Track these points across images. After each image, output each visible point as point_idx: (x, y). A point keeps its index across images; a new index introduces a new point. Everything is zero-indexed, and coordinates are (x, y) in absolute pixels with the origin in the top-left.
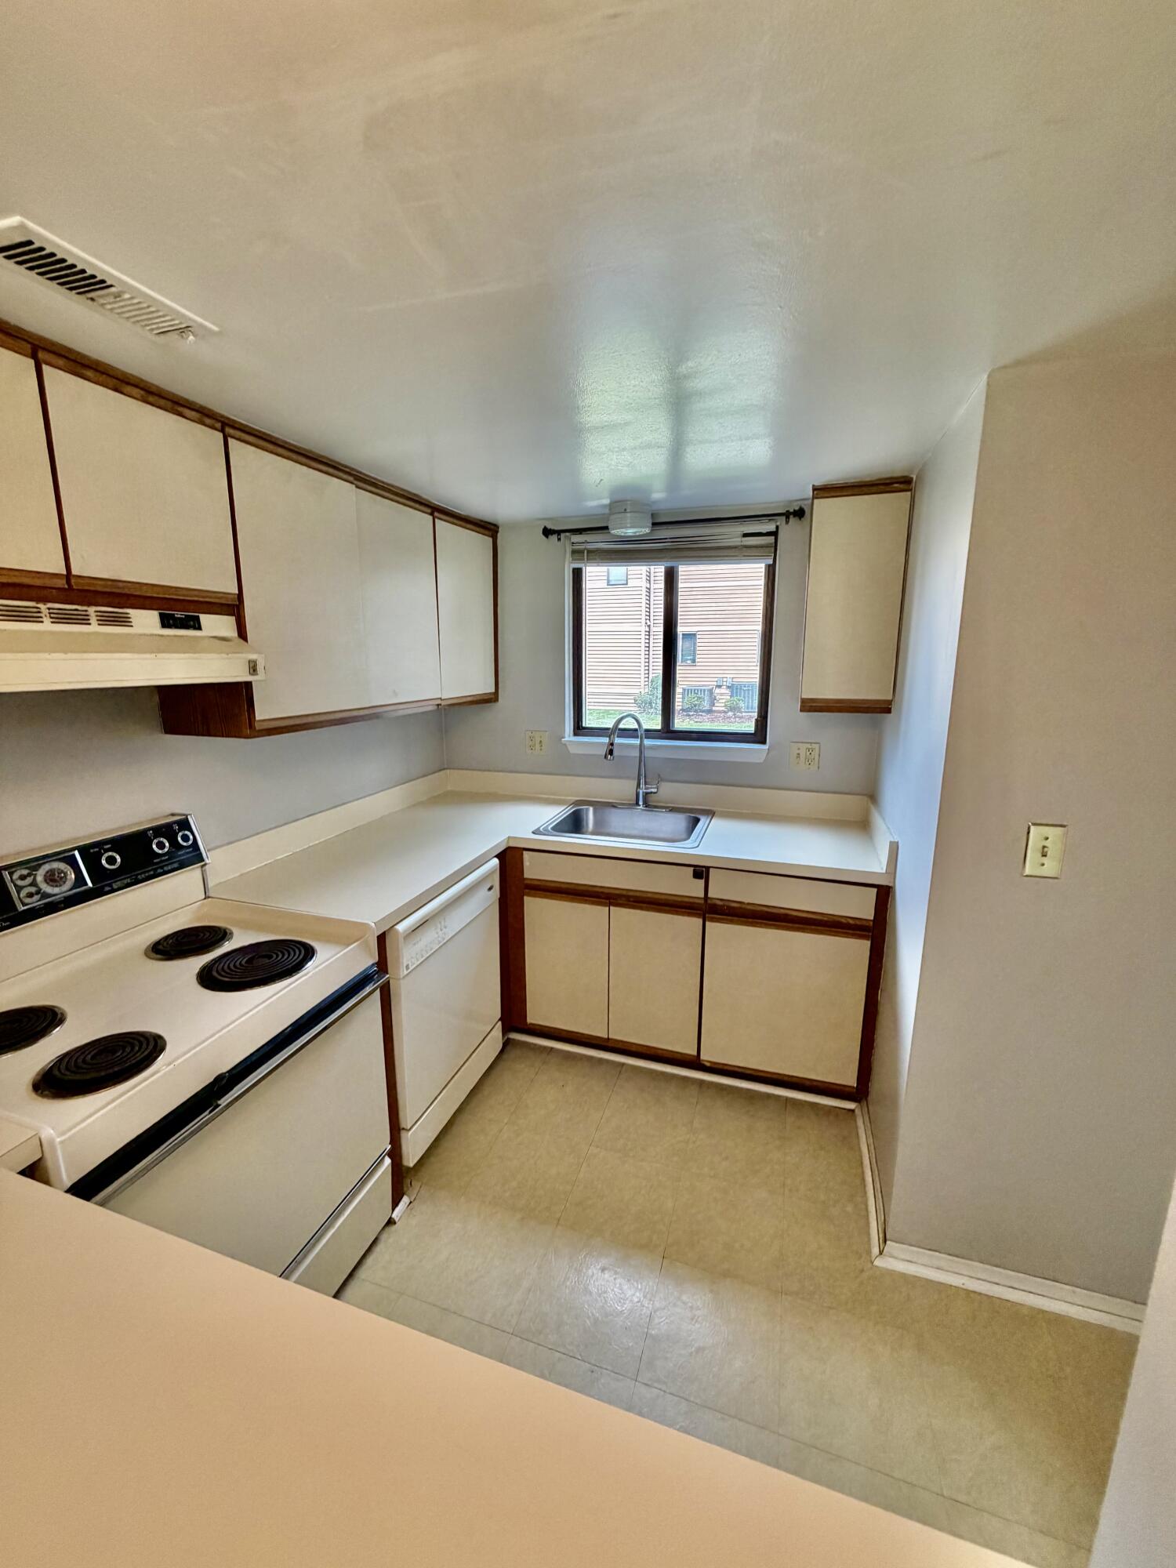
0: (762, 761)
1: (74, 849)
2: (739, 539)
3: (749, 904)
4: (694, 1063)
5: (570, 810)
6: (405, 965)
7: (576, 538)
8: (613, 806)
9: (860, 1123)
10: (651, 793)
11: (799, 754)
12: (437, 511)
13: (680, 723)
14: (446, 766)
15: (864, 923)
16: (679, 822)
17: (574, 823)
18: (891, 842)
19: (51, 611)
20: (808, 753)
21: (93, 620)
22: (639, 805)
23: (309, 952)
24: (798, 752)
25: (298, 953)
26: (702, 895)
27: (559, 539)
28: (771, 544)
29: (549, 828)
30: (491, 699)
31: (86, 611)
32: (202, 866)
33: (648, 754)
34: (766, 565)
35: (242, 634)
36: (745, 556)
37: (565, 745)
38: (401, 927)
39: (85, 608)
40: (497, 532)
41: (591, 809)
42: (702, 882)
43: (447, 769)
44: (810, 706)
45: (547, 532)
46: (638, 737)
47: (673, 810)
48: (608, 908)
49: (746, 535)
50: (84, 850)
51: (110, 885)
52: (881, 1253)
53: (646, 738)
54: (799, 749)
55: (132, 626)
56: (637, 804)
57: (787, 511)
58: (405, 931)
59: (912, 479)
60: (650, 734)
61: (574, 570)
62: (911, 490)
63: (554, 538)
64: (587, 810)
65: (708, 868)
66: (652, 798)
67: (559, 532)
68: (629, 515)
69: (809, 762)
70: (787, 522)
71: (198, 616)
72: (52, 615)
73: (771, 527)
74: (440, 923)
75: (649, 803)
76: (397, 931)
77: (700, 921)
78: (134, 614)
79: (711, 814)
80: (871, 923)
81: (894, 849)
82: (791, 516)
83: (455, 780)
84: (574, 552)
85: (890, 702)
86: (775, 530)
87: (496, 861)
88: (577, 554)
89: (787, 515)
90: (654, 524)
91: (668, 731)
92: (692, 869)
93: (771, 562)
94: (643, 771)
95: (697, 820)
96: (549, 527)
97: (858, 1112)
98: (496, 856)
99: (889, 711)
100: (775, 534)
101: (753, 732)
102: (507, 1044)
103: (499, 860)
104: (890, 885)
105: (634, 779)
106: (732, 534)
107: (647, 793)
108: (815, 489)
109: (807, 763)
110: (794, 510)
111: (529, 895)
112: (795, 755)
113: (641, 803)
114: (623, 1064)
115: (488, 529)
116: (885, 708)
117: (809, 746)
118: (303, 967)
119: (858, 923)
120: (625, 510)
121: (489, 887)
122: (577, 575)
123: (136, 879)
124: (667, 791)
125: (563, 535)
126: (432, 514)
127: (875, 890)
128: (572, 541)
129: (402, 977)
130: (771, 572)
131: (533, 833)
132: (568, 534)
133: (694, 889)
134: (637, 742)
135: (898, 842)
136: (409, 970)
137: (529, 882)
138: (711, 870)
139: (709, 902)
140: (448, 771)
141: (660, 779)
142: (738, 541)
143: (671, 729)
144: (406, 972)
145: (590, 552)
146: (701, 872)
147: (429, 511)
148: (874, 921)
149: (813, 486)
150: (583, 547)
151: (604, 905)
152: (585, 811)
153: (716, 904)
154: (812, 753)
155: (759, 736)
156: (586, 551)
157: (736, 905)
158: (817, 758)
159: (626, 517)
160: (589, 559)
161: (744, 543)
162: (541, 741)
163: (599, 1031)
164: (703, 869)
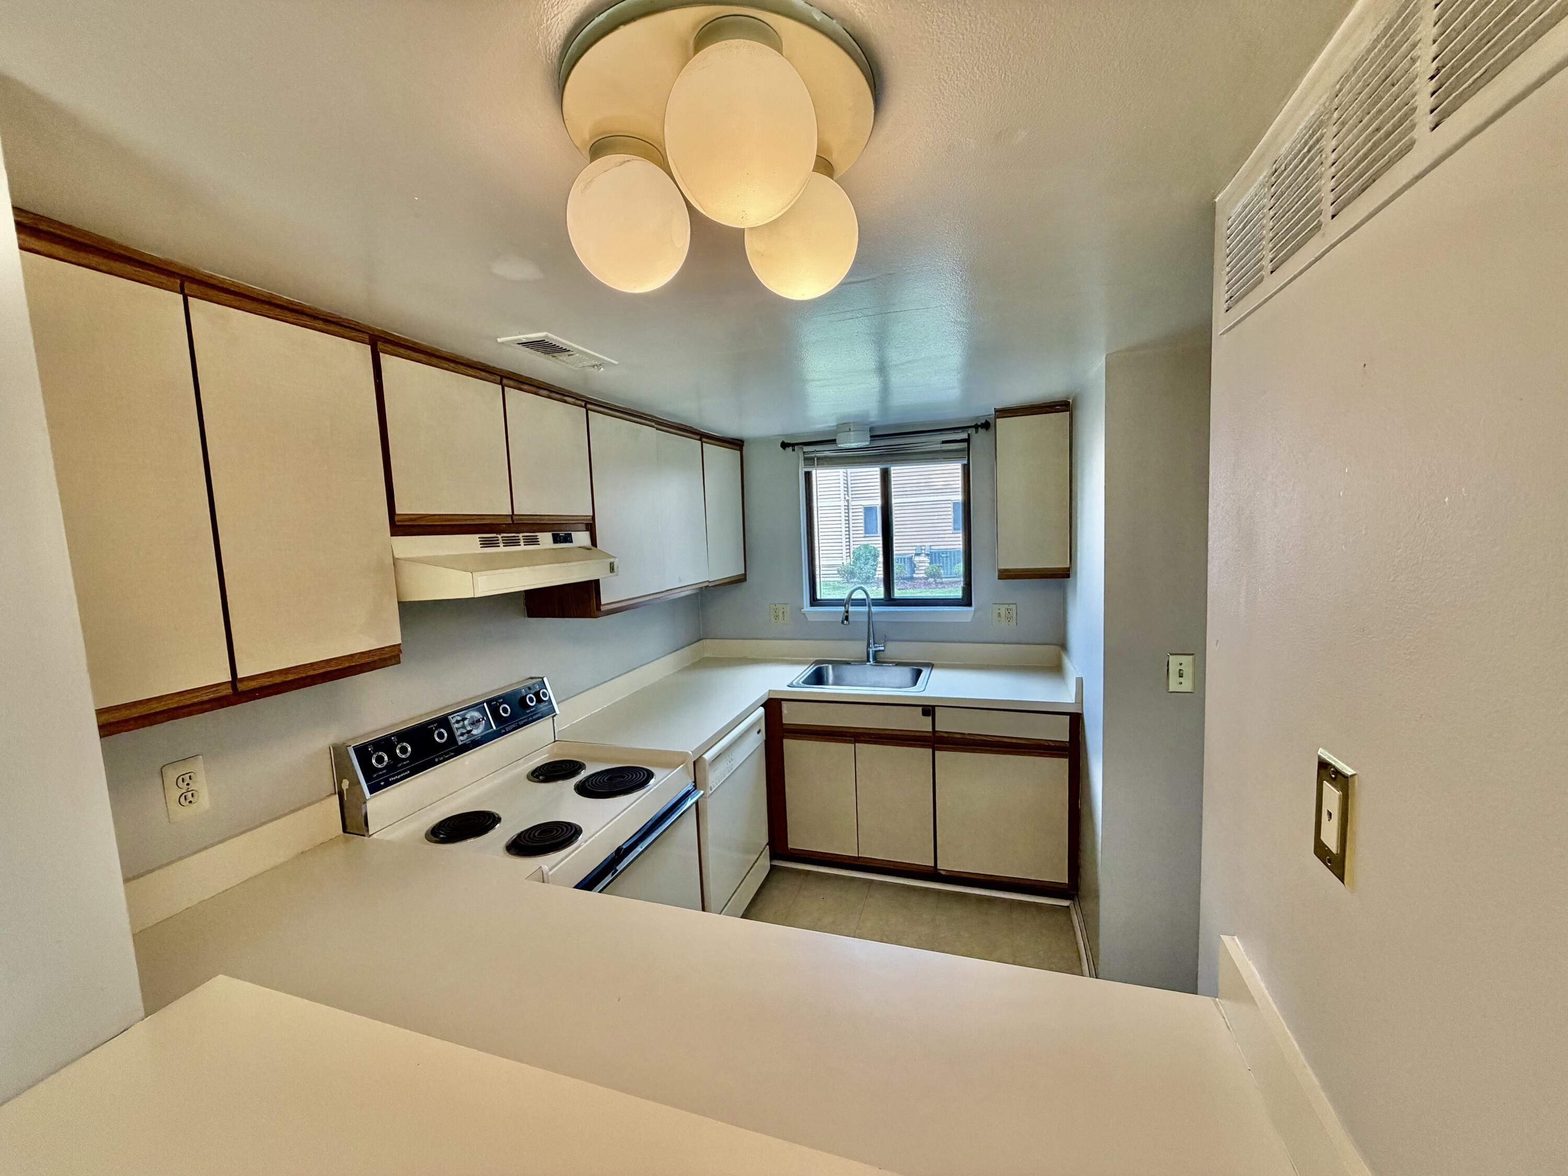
0: (969, 620)
1: (482, 703)
2: (939, 446)
3: (969, 734)
4: (932, 874)
5: (812, 669)
6: (710, 786)
8: (848, 663)
9: (1075, 918)
10: (880, 651)
11: (999, 613)
12: (704, 437)
14: (702, 637)
15: (1062, 745)
16: (905, 674)
17: (818, 678)
18: (1076, 678)
19: (503, 538)
20: (1007, 612)
21: (522, 543)
22: (870, 662)
23: (650, 775)
24: (999, 611)
25: (641, 775)
26: (931, 730)
27: (794, 450)
28: (965, 448)
29: (800, 682)
30: (740, 580)
31: (518, 536)
32: (553, 717)
34: (962, 465)
35: (594, 542)
36: (945, 458)
37: (804, 614)
38: (708, 756)
40: (743, 446)
41: (830, 666)
42: (930, 718)
43: (703, 639)
44: (1005, 575)
45: (784, 445)
46: (866, 605)
47: (898, 664)
48: (853, 745)
49: (944, 442)
50: (489, 702)
53: (872, 606)
54: (999, 609)
55: (539, 544)
56: (868, 660)
57: (977, 424)
58: (709, 760)
59: (1069, 402)
60: (876, 602)
61: (806, 472)
62: (1068, 410)
63: (790, 449)
64: (827, 668)
65: (934, 707)
66: (881, 655)
67: (793, 445)
68: (852, 433)
69: (1009, 619)
70: (977, 432)
71: (571, 534)
72: (504, 541)
73: (965, 436)
74: (729, 756)
75: (878, 660)
76: (704, 759)
77: (931, 750)
78: (540, 535)
79: (931, 666)
80: (1068, 744)
81: (1080, 683)
82: (980, 429)
83: (710, 647)
84: (805, 459)
85: (1068, 569)
86: (967, 438)
87: (762, 710)
88: (809, 461)
89: (976, 427)
90: (872, 437)
92: (921, 708)
93: (966, 462)
94: (872, 636)
95: (919, 673)
96: (786, 442)
97: (1072, 907)
98: (762, 706)
99: (1068, 576)
100: (967, 440)
101: (961, 597)
102: (773, 868)
103: (764, 709)
104: (1080, 712)
105: (863, 640)
106: (934, 442)
107: (876, 652)
108: (997, 411)
109: (1007, 620)
110: (982, 424)
111: (788, 738)
112: (997, 615)
113: (871, 660)
114: (871, 881)
115: (736, 444)
116: (1064, 574)
117: (1007, 606)
118: (648, 783)
119: (1058, 744)
120: (850, 429)
121: (757, 730)
122: (808, 475)
124: (892, 650)
125: (796, 448)
126: (700, 440)
127: (1068, 717)
128: (805, 450)
129: (708, 796)
130: (966, 470)
131: (788, 686)
132: (800, 446)
133: (924, 725)
134: (865, 609)
135: (1082, 678)
136: (712, 791)
137: (787, 727)
138: (936, 708)
139: (936, 735)
141: (886, 640)
143: (892, 597)
145: (818, 458)
146: (929, 710)
147: (698, 437)
148: (1069, 742)
149: (995, 409)
150: (814, 455)
151: (850, 742)
152: (825, 669)
153: (942, 737)
154: (1011, 612)
155: (966, 600)
156: (816, 459)
157: (959, 736)
158: (1014, 616)
159: (851, 435)
160: (817, 465)
161: (943, 449)
162: (783, 612)
163: (850, 851)
164: (931, 708)
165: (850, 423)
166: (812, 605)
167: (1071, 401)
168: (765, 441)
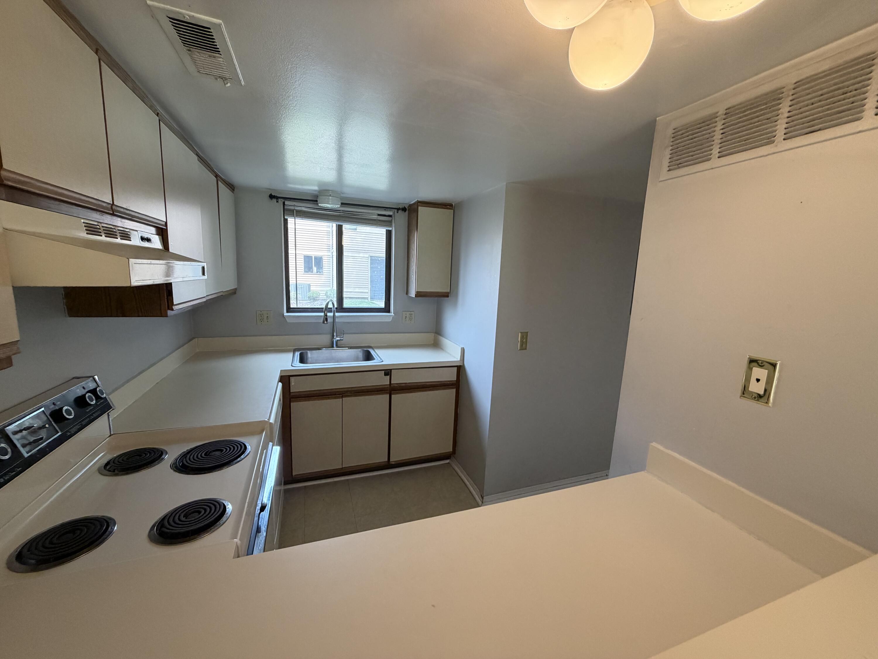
0: (389, 320)
2: (376, 217)
3: (409, 383)
5: (297, 354)
7: (286, 203)
8: (319, 349)
9: (454, 466)
10: (340, 340)
11: (406, 316)
12: (217, 176)
13: (347, 304)
14: (198, 337)
15: (453, 382)
18: (459, 349)
20: (410, 316)
21: (118, 235)
23: (245, 448)
24: (406, 315)
26: (389, 383)
27: (277, 202)
28: (390, 221)
29: (296, 363)
30: (235, 292)
32: (110, 412)
33: (337, 320)
34: (386, 230)
35: (167, 248)
36: (379, 225)
37: (284, 317)
40: (234, 190)
41: (309, 352)
42: (388, 377)
44: (419, 294)
45: (271, 197)
46: (332, 312)
47: (352, 347)
48: (341, 399)
49: (379, 215)
51: (69, 431)
52: (482, 503)
53: (336, 312)
54: (406, 314)
55: (131, 241)
56: (333, 347)
59: (453, 205)
60: (336, 310)
61: (285, 219)
62: (452, 209)
63: (275, 200)
65: (391, 370)
66: (339, 343)
67: (278, 198)
69: (410, 319)
70: (397, 212)
72: (105, 231)
73: (391, 213)
75: (340, 346)
77: (389, 395)
79: (374, 348)
80: (455, 382)
81: (463, 350)
82: (402, 211)
85: (448, 293)
86: (392, 215)
87: (280, 384)
88: (286, 211)
89: (398, 209)
91: (341, 308)
92: (383, 371)
93: (389, 229)
94: (334, 331)
95: (369, 351)
96: (273, 194)
97: (452, 462)
98: (280, 380)
99: (448, 296)
100: (391, 217)
101: (384, 307)
103: (282, 384)
104: (462, 365)
105: (330, 334)
106: (374, 214)
107: (337, 341)
108: (418, 202)
109: (410, 320)
110: (402, 208)
111: (293, 401)
112: (405, 317)
113: (335, 346)
114: (348, 480)
115: (232, 188)
116: (446, 295)
117: (410, 313)
119: (451, 383)
120: (329, 195)
122: (286, 221)
124: (347, 338)
125: (279, 200)
127: (456, 368)
128: (284, 203)
130: (389, 234)
131: (291, 366)
132: (282, 199)
133: (385, 381)
134: (332, 314)
135: (464, 348)
137: (293, 394)
138: (392, 370)
139: (392, 386)
141: (343, 333)
142: (375, 217)
143: (343, 307)
145: (298, 211)
148: (456, 381)
149: (417, 200)
150: (293, 208)
151: (338, 398)
152: (305, 353)
153: (394, 386)
154: (412, 316)
155: (387, 309)
156: (295, 211)
157: (404, 385)
158: (413, 318)
159: (330, 199)
160: (296, 215)
161: (378, 219)
162: (267, 317)
163: (336, 465)
164: (389, 371)
165: (329, 190)
166: (287, 312)
167: (454, 204)
168: (254, 191)
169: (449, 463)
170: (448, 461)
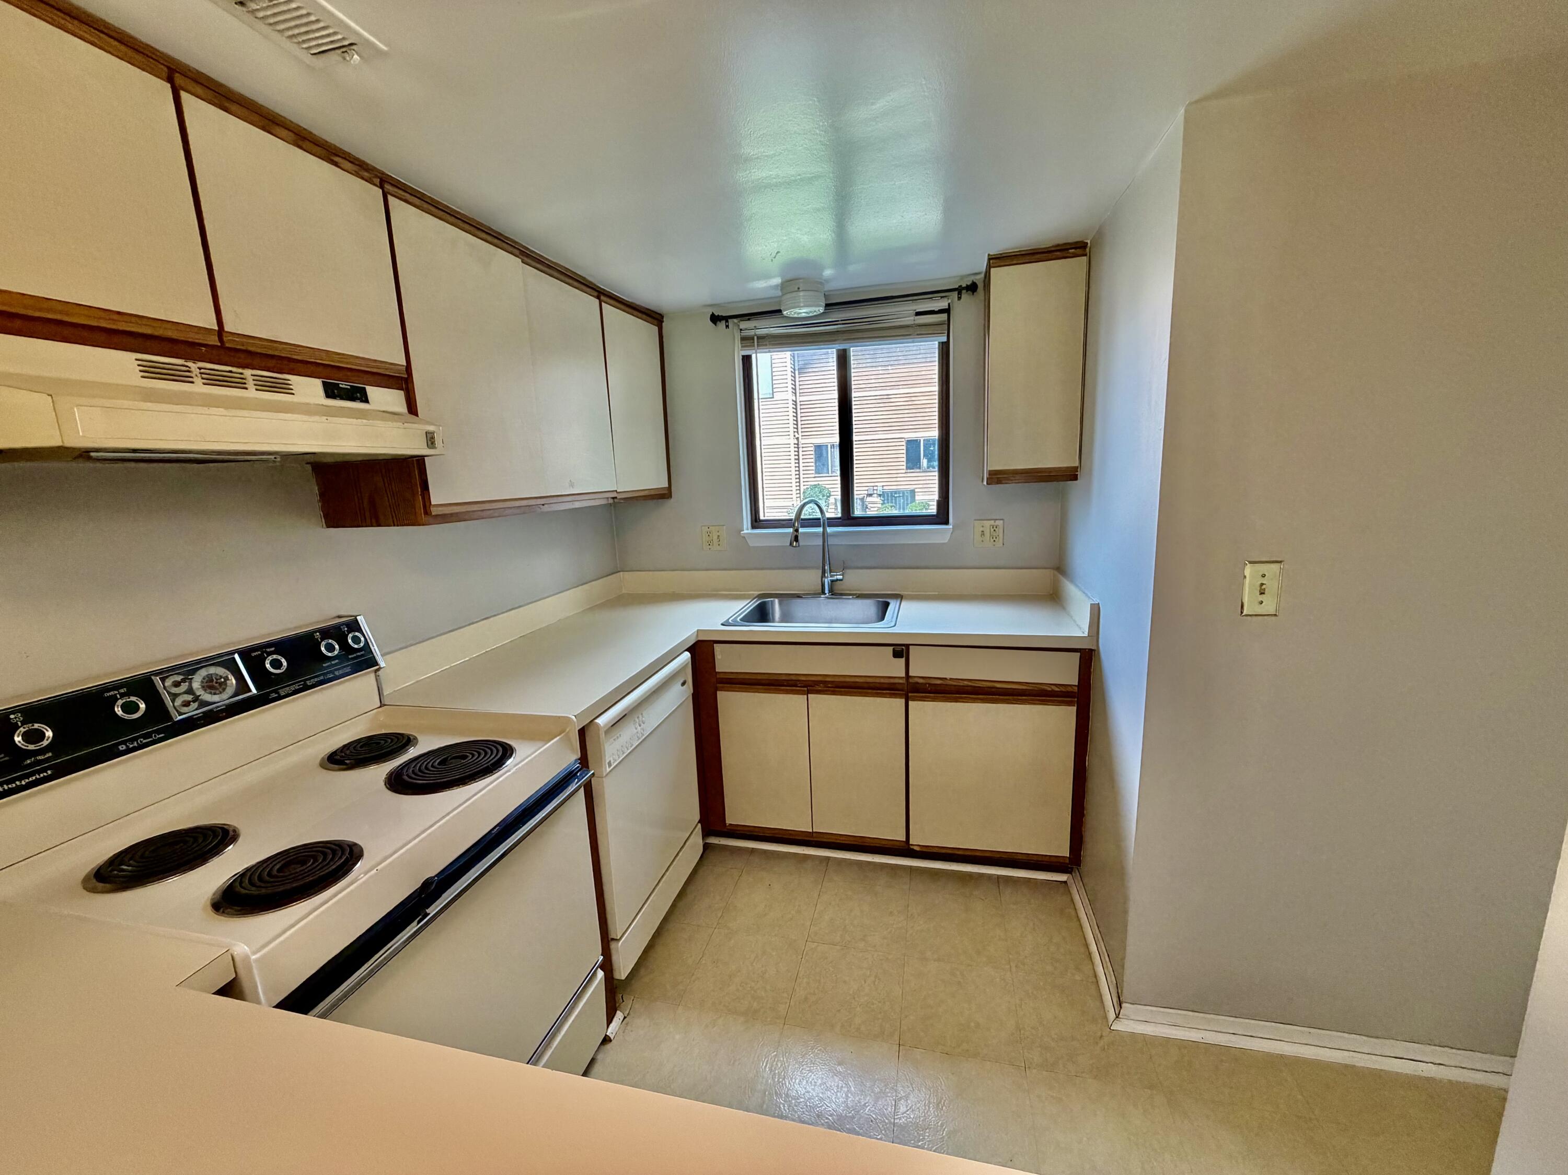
0: (946, 541)
1: (233, 653)
2: (912, 318)
3: (951, 679)
4: (904, 849)
5: (754, 604)
6: (607, 761)
7: (744, 325)
8: (799, 596)
9: (1076, 894)
10: (837, 580)
11: (983, 531)
12: (601, 294)
14: (619, 570)
15: (1069, 689)
16: (868, 607)
17: (761, 614)
18: (1091, 604)
19: (202, 371)
20: (992, 530)
21: (250, 383)
22: (826, 594)
23: (507, 751)
24: (982, 529)
25: (495, 751)
26: (903, 675)
27: (727, 327)
28: (945, 321)
29: (738, 619)
30: (664, 495)
31: (242, 374)
32: (376, 671)
33: (831, 541)
34: (939, 343)
35: (412, 409)
36: (918, 335)
37: (744, 537)
38: (601, 721)
39: (240, 370)
40: (662, 322)
41: (777, 601)
42: (903, 660)
43: (619, 572)
44: (997, 478)
46: (820, 527)
47: (860, 596)
48: (806, 696)
49: (918, 314)
50: (245, 654)
51: (276, 691)
52: (1117, 1017)
53: (828, 526)
54: (983, 526)
55: (293, 394)
56: (823, 593)
57: (959, 286)
58: (606, 725)
59: (1087, 243)
60: (832, 522)
61: (743, 356)
62: (1086, 255)
63: (722, 324)
64: (772, 602)
65: (907, 646)
66: (838, 585)
67: (726, 319)
68: (801, 294)
69: (994, 538)
70: (959, 298)
71: (365, 388)
72: (204, 376)
73: (943, 304)
74: (638, 717)
75: (835, 593)
76: (597, 725)
77: (903, 701)
78: (295, 381)
79: (900, 597)
80: (1076, 688)
81: (1096, 611)
82: (964, 291)
83: (631, 581)
84: (743, 339)
85: (1076, 469)
86: (947, 307)
87: (687, 655)
88: (747, 341)
89: (959, 290)
90: (827, 305)
91: (848, 518)
92: (891, 648)
93: (944, 339)
94: (827, 561)
95: (886, 605)
96: (717, 314)
97: (1071, 882)
98: (687, 650)
99: (1075, 478)
100: (947, 311)
101: (935, 513)
102: (706, 847)
103: (690, 653)
104: (1092, 647)
105: (818, 568)
106: (905, 313)
107: (832, 581)
108: (991, 258)
109: (992, 540)
110: (967, 285)
111: (722, 689)
112: (980, 533)
113: (827, 591)
114: (828, 858)
115: (654, 317)
116: (1072, 475)
117: (993, 522)
118: (504, 764)
119: (1063, 689)
120: (799, 288)
121: (682, 681)
122: (747, 360)
123: (305, 685)
124: (854, 579)
125: (731, 321)
126: (598, 298)
127: (1078, 654)
128: (741, 327)
129: (604, 775)
130: (944, 349)
131: (722, 625)
132: (735, 321)
133: (895, 669)
134: (820, 530)
135: (1099, 603)
136: (612, 767)
137: (722, 676)
138: (911, 647)
139: (911, 680)
140: (621, 573)
141: (844, 568)
142: (910, 320)
143: (852, 515)
144: (608, 770)
145: (760, 338)
146: (901, 651)
147: (596, 294)
148: (1078, 686)
149: (989, 255)
150: (753, 333)
151: (802, 693)
152: (770, 603)
153: (918, 683)
154: (996, 530)
155: (942, 517)
156: (755, 337)
157: (939, 682)
158: (1001, 535)
159: (800, 296)
160: (758, 345)
161: (917, 322)
162: (719, 536)
163: (802, 825)
164: (904, 647)
165: (799, 278)
166: (754, 527)
167: (1089, 242)
168: (687, 314)
169: (1065, 882)
170: (1063, 877)
